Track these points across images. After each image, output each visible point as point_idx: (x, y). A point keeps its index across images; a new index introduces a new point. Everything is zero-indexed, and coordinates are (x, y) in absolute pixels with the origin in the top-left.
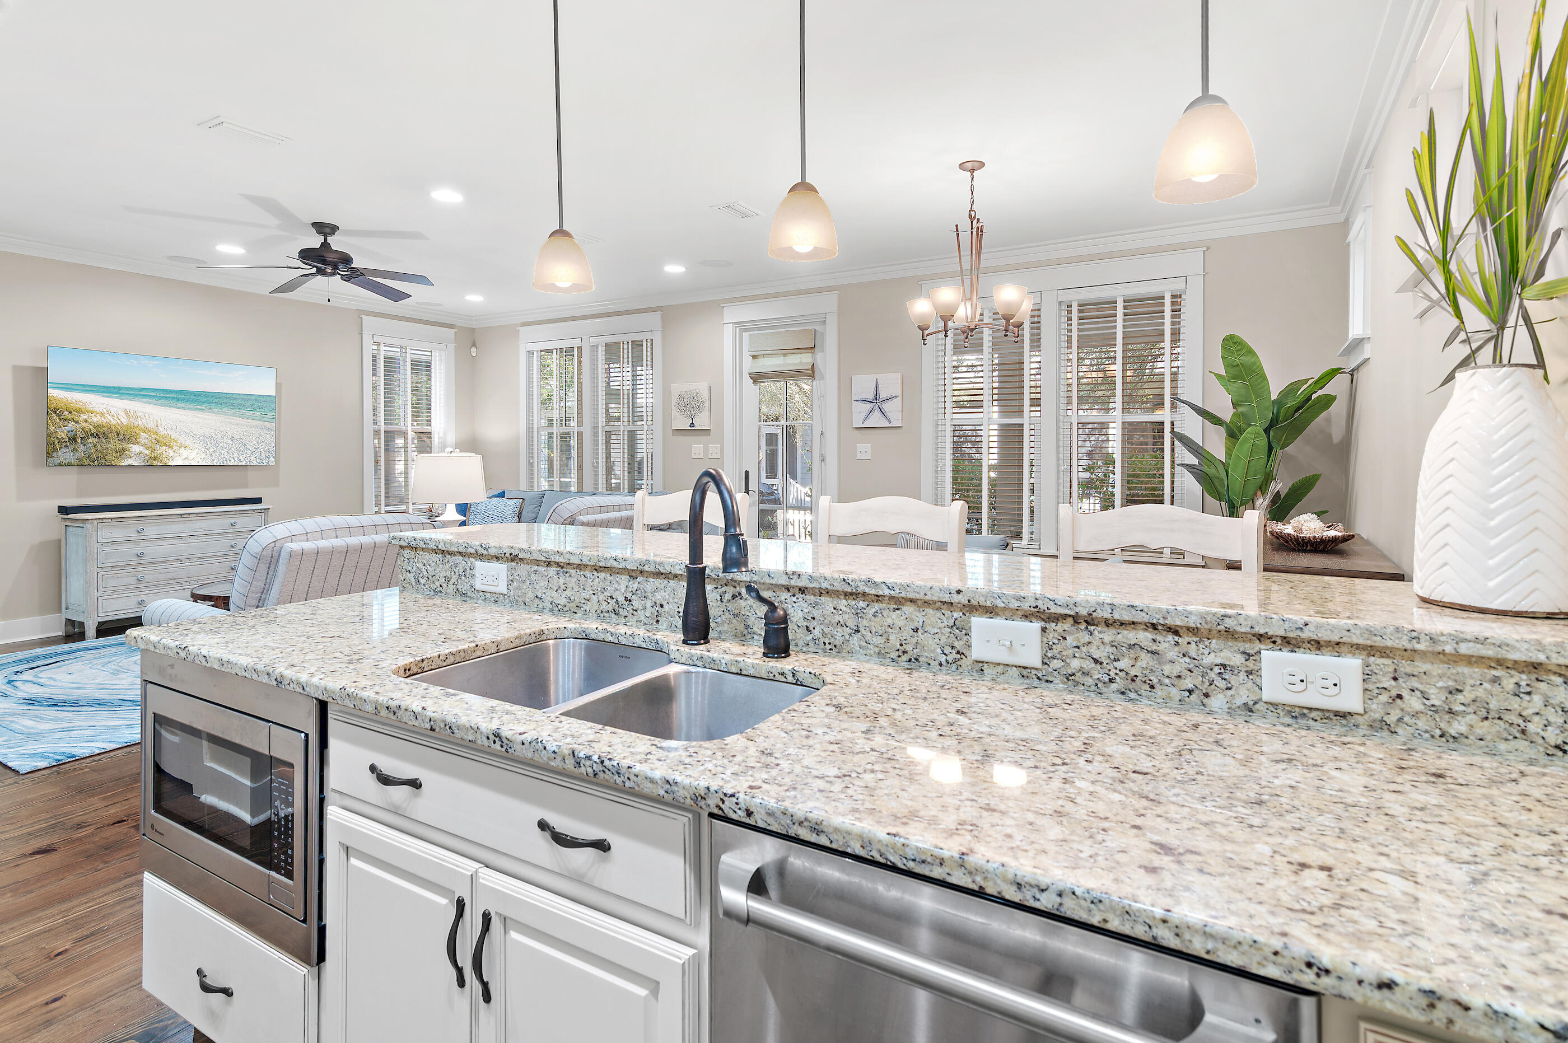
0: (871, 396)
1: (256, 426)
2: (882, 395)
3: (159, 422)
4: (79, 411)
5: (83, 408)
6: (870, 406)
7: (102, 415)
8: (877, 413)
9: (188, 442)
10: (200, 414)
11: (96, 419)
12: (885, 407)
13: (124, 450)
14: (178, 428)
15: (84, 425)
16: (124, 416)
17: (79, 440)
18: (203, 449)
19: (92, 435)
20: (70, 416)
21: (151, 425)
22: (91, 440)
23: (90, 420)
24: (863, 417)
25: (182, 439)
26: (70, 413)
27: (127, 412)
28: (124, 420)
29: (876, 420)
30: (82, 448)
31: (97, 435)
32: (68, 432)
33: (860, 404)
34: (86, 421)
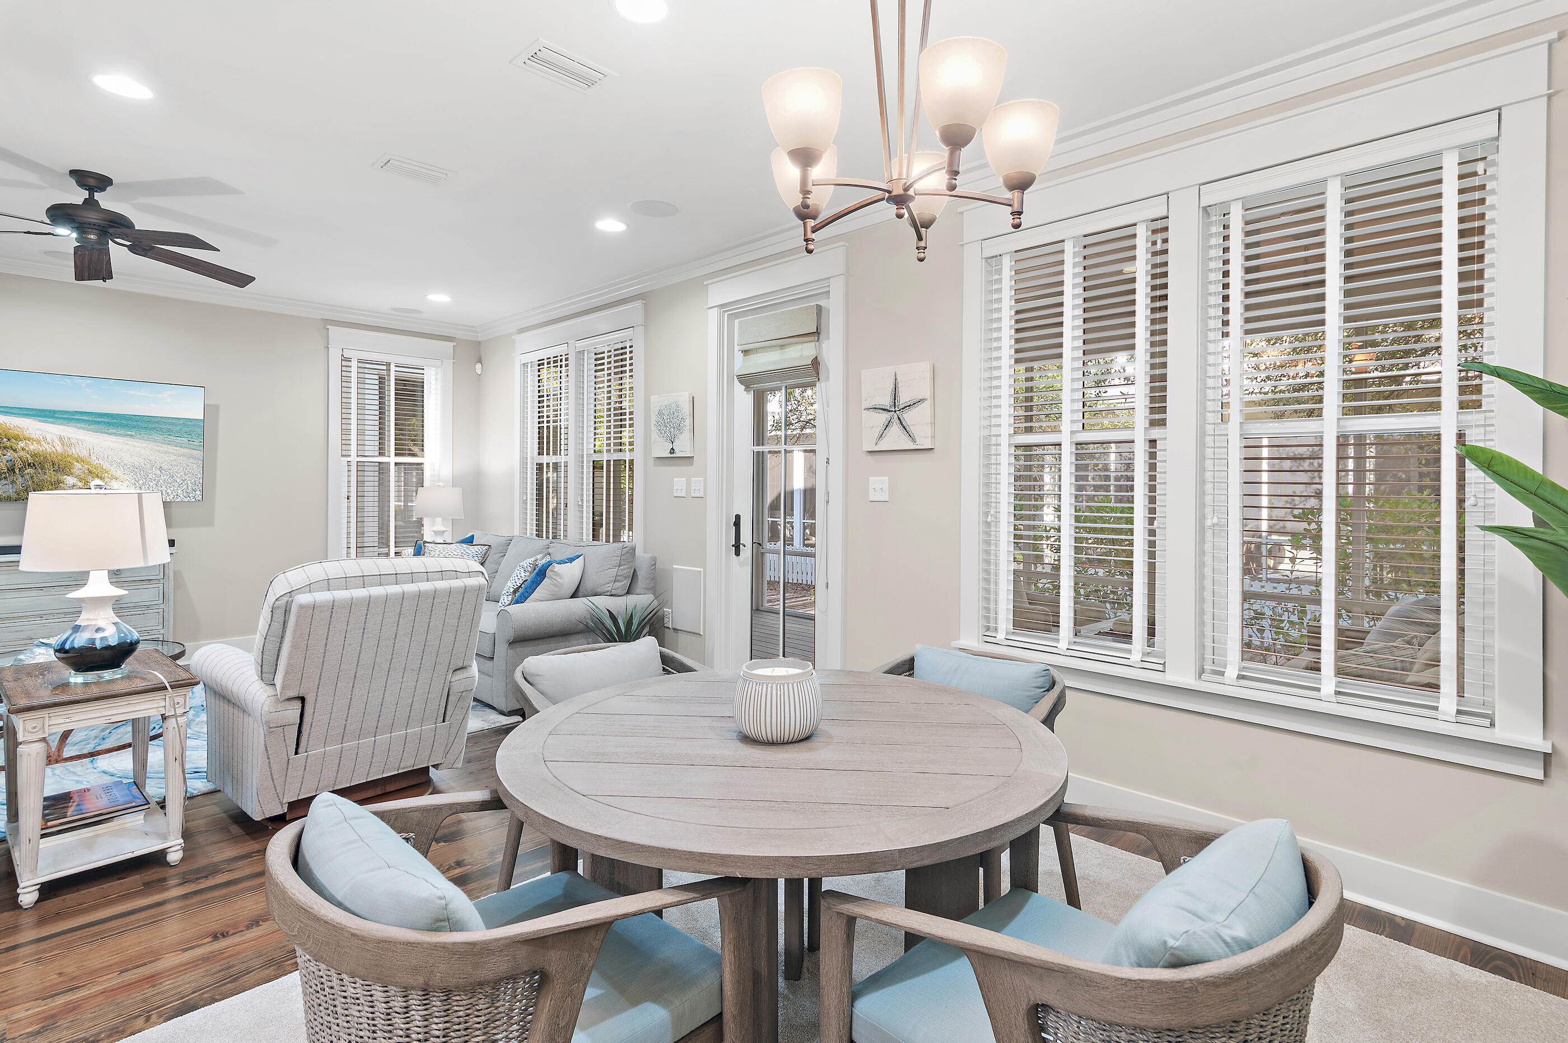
0: (886, 401)
1: (183, 455)
2: (903, 399)
3: (92, 451)
4: (17, 438)
5: (20, 434)
6: (886, 416)
7: (39, 442)
8: (895, 428)
9: (119, 473)
10: (131, 442)
11: (33, 447)
12: (908, 417)
13: (59, 482)
14: (110, 457)
15: (22, 453)
16: (59, 443)
17: (17, 471)
18: (133, 481)
19: (29, 465)
20: (8, 444)
21: (84, 453)
22: (28, 471)
23: (27, 449)
24: (877, 434)
25: (113, 470)
26: (9, 440)
27: (61, 438)
28: (59, 449)
29: (895, 438)
30: (20, 480)
31: (34, 465)
32: (7, 461)
33: (872, 413)
34: (23, 449)
